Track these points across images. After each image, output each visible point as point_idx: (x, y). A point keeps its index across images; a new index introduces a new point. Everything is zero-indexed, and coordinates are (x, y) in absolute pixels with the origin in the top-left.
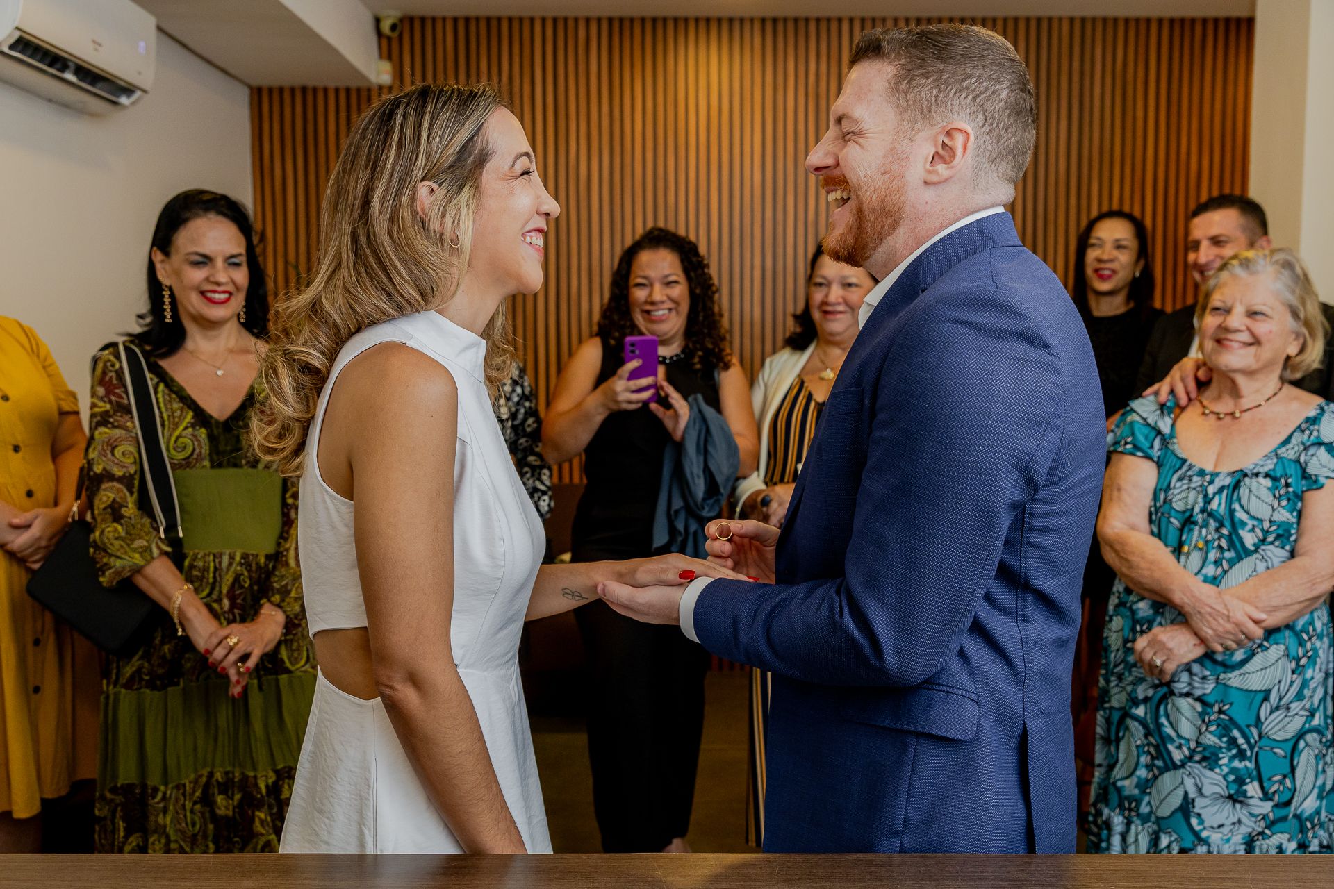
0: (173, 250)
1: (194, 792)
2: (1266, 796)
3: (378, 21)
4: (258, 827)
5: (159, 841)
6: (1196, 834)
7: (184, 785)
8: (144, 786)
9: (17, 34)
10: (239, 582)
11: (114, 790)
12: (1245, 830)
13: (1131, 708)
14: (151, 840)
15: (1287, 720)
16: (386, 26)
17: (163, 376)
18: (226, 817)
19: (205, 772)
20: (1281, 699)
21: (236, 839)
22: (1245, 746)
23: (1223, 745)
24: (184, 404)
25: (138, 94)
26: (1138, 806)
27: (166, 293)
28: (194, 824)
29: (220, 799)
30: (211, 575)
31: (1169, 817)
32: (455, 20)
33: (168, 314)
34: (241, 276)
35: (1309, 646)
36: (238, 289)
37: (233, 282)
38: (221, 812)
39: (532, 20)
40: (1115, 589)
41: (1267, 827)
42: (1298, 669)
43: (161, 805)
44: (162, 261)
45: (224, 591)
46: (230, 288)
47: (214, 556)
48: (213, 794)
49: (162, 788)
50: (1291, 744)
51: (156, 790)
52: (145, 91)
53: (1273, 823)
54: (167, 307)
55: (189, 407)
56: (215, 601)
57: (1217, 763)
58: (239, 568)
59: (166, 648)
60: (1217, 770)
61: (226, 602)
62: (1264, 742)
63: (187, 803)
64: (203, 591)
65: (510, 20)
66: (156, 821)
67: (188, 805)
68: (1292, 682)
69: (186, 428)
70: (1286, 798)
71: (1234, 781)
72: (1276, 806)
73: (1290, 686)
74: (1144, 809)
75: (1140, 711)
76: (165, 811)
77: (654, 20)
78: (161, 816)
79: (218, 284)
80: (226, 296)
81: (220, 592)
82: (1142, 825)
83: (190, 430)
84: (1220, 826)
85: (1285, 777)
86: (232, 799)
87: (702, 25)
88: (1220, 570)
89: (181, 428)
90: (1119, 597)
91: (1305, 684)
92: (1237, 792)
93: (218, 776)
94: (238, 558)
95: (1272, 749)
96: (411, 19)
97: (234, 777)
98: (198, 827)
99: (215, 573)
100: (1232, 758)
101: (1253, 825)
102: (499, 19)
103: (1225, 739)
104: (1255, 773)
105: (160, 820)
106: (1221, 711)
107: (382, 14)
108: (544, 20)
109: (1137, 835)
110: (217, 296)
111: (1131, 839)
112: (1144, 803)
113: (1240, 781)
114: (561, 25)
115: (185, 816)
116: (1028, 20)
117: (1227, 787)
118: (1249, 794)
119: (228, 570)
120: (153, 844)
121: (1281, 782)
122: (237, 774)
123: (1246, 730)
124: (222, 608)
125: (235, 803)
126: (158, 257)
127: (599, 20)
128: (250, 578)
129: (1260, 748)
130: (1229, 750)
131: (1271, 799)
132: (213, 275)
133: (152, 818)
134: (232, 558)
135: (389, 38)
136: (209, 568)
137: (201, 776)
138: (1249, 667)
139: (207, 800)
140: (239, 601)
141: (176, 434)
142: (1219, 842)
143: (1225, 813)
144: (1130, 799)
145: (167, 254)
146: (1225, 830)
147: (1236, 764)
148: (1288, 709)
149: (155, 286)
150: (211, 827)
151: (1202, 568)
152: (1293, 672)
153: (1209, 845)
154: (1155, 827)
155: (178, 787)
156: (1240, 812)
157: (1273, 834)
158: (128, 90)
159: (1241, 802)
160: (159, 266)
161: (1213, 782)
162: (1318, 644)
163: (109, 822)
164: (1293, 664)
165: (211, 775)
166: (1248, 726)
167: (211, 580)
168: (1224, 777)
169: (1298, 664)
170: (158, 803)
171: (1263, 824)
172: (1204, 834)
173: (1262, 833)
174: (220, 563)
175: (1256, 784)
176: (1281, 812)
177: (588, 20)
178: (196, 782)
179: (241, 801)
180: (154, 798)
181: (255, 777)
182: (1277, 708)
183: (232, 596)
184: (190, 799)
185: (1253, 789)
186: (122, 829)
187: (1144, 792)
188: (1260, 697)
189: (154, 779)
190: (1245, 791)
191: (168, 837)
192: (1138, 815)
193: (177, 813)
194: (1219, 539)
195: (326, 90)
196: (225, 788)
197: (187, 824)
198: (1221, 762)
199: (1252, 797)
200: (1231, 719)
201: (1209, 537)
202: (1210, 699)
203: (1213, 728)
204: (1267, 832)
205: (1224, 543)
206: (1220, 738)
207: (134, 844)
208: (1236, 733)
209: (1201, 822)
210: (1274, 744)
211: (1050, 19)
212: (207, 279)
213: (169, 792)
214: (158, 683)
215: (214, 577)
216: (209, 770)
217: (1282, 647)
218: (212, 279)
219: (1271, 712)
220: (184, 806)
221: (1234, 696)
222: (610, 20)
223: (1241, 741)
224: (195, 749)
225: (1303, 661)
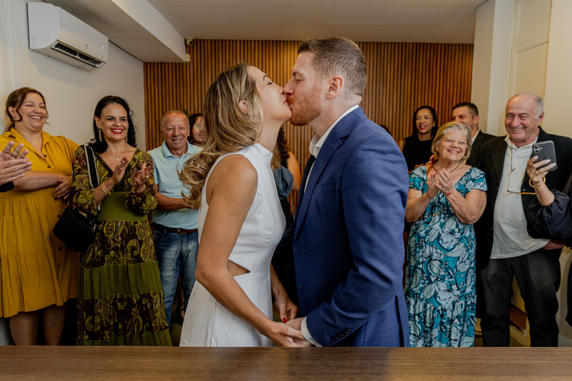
0: (101, 116)
1: (110, 301)
2: (459, 289)
3: (185, 40)
4: (133, 314)
5: (99, 318)
6: (438, 303)
7: (107, 299)
8: (93, 300)
9: (57, 42)
10: (125, 231)
11: (82, 301)
12: (452, 300)
13: (418, 265)
14: (96, 318)
15: (465, 266)
16: (188, 42)
17: (99, 158)
18: (121, 310)
19: (114, 295)
20: (463, 259)
21: (125, 318)
22: (452, 274)
23: (446, 275)
24: (105, 168)
25: (102, 63)
26: (419, 296)
27: (100, 131)
28: (110, 312)
29: (119, 304)
30: (115, 229)
31: (430, 299)
32: (211, 40)
33: (100, 138)
34: (126, 124)
35: (470, 243)
36: (125, 129)
37: (123, 126)
38: (119, 309)
39: (236, 41)
40: (412, 229)
41: (459, 299)
42: (467, 250)
43: (99, 306)
44: (98, 120)
45: (119, 235)
46: (122, 128)
47: (116, 222)
48: (117, 302)
49: (99, 300)
50: (466, 272)
51: (97, 301)
52: (105, 63)
53: (460, 297)
54: (100, 136)
55: (107, 170)
56: (116, 238)
57: (444, 280)
58: (124, 226)
59: (99, 253)
60: (444, 282)
61: (120, 238)
62: (458, 272)
63: (108, 305)
64: (112, 234)
65: (229, 41)
66: (97, 311)
67: (108, 306)
68: (466, 254)
69: (105, 177)
70: (463, 290)
71: (449, 285)
72: (461, 292)
73: (465, 255)
74: (422, 297)
75: (421, 266)
76: (100, 308)
77: (277, 41)
78: (99, 309)
79: (117, 126)
80: (121, 131)
81: (118, 235)
82: (421, 302)
83: (107, 177)
84: (445, 299)
85: (464, 283)
86: (124, 304)
87: (292, 43)
88: (445, 220)
89: (104, 176)
90: (413, 231)
91: (469, 255)
92: (450, 288)
93: (118, 296)
94: (124, 223)
95: (460, 275)
96: (197, 40)
97: (124, 297)
98: (112, 313)
99: (116, 228)
100: (448, 279)
101: (454, 298)
102: (226, 41)
103: (447, 273)
104: (455, 282)
105: (99, 311)
106: (446, 264)
107: (187, 38)
108: (240, 41)
109: (419, 305)
110: (117, 131)
111: (417, 306)
112: (421, 295)
113: (451, 285)
114: (246, 42)
115: (107, 310)
116: (399, 43)
117: (447, 287)
118: (453, 289)
119: (120, 227)
120: (96, 319)
121: (463, 285)
122: (125, 296)
123: (452, 269)
124: (118, 240)
125: (125, 306)
126: (97, 119)
127: (259, 41)
128: (128, 230)
129: (457, 275)
130: (448, 276)
131: (460, 290)
132: (115, 123)
133: (96, 310)
134: (122, 223)
135: (189, 47)
136: (114, 226)
137: (112, 296)
138: (454, 250)
139: (115, 304)
140: (125, 238)
141: (102, 178)
142: (445, 304)
143: (447, 295)
144: (417, 294)
145: (99, 117)
146: (446, 300)
147: (450, 280)
148: (465, 262)
149: (96, 129)
150: (116, 313)
151: (439, 220)
152: (466, 251)
153: (442, 305)
154: (425, 302)
155: (104, 300)
156: (451, 294)
157: (460, 300)
158: (99, 62)
159: (451, 291)
160: (97, 122)
161: (443, 286)
162: (473, 242)
163: (81, 311)
164: (466, 249)
165: (116, 296)
166: (453, 268)
167: (114, 230)
168: (446, 284)
169: (467, 249)
170: (98, 305)
171: (457, 298)
172: (440, 303)
173: (457, 301)
174: (118, 225)
175: (455, 286)
176: (462, 294)
177: (255, 41)
178: (111, 298)
179: (127, 305)
180: (96, 303)
181: (132, 297)
182: (462, 262)
183: (122, 236)
184: (109, 304)
185: (454, 287)
186: (85, 315)
187: (421, 291)
188: (457, 259)
189: (96, 297)
190: (452, 288)
191: (101, 316)
192: (420, 299)
193: (104, 308)
194: (444, 211)
195: (168, 63)
196: (120, 300)
197: (108, 312)
198: (445, 280)
199: (454, 290)
200: (449, 267)
201: (441, 211)
202: (442, 261)
203: (443, 270)
204: (459, 300)
205: (445, 212)
206: (445, 273)
207: (89, 319)
208: (450, 271)
209: (440, 299)
210: (461, 273)
211: (406, 43)
212: (113, 125)
213: (101, 301)
214: (97, 265)
215: (116, 229)
216: (115, 294)
217: (463, 244)
218: (115, 125)
219: (460, 263)
220: (107, 306)
221: (449, 259)
222: (262, 41)
223: (451, 273)
224: (110, 287)
225: (469, 248)
